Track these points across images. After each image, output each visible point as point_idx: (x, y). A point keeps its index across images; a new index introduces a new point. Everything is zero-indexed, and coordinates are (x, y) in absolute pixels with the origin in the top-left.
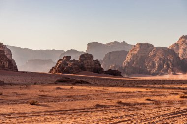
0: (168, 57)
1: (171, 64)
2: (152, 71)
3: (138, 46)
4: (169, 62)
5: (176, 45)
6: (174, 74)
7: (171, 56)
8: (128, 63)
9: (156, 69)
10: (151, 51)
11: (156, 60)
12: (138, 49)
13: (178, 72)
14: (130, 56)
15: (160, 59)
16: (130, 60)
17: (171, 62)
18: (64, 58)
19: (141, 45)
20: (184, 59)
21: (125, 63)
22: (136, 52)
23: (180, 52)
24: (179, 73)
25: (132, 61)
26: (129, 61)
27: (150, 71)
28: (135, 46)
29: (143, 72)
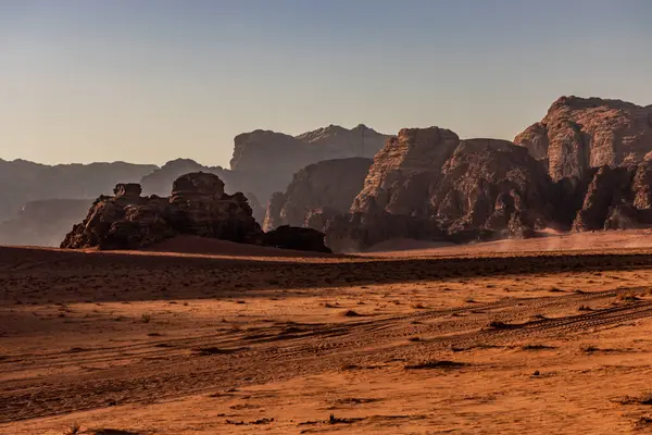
0: (509, 176)
1: (517, 199)
2: (454, 226)
3: (404, 139)
4: (512, 194)
5: (539, 129)
6: (530, 234)
7: (517, 170)
8: (371, 199)
9: (467, 219)
10: (449, 156)
11: (468, 185)
12: (404, 150)
13: (544, 226)
14: (378, 174)
15: (481, 183)
16: (378, 189)
17: (517, 192)
18: (116, 191)
19: (412, 134)
20: (566, 180)
21: (358, 203)
22: (398, 161)
23: (554, 155)
24: (547, 230)
25: (385, 194)
26: (373, 192)
27: (446, 226)
28: (393, 139)
29: (424, 232)
